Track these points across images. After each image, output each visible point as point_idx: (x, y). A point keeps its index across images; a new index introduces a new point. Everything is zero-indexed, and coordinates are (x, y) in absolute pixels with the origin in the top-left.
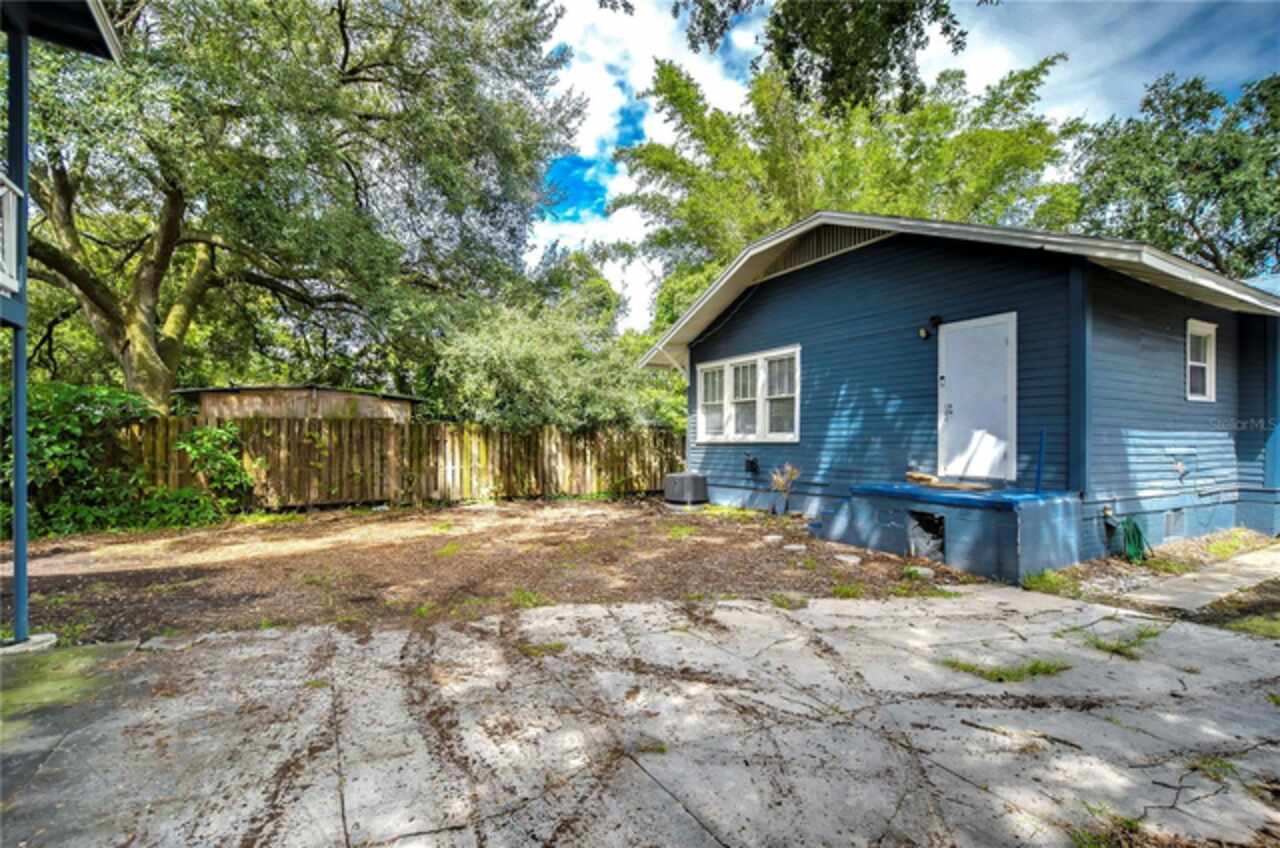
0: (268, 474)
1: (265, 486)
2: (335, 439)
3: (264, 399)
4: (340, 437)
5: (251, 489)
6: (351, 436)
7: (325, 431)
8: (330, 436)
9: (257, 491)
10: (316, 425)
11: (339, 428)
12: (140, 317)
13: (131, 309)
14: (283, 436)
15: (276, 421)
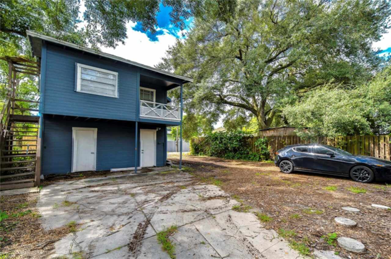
0: (273, 151)
1: (272, 154)
2: (289, 142)
3: (274, 131)
4: (290, 141)
5: (269, 154)
6: (293, 141)
7: (287, 139)
8: (288, 141)
9: (270, 155)
10: (284, 137)
11: (290, 138)
12: (261, 114)
13: (259, 113)
14: (277, 141)
15: (275, 137)
